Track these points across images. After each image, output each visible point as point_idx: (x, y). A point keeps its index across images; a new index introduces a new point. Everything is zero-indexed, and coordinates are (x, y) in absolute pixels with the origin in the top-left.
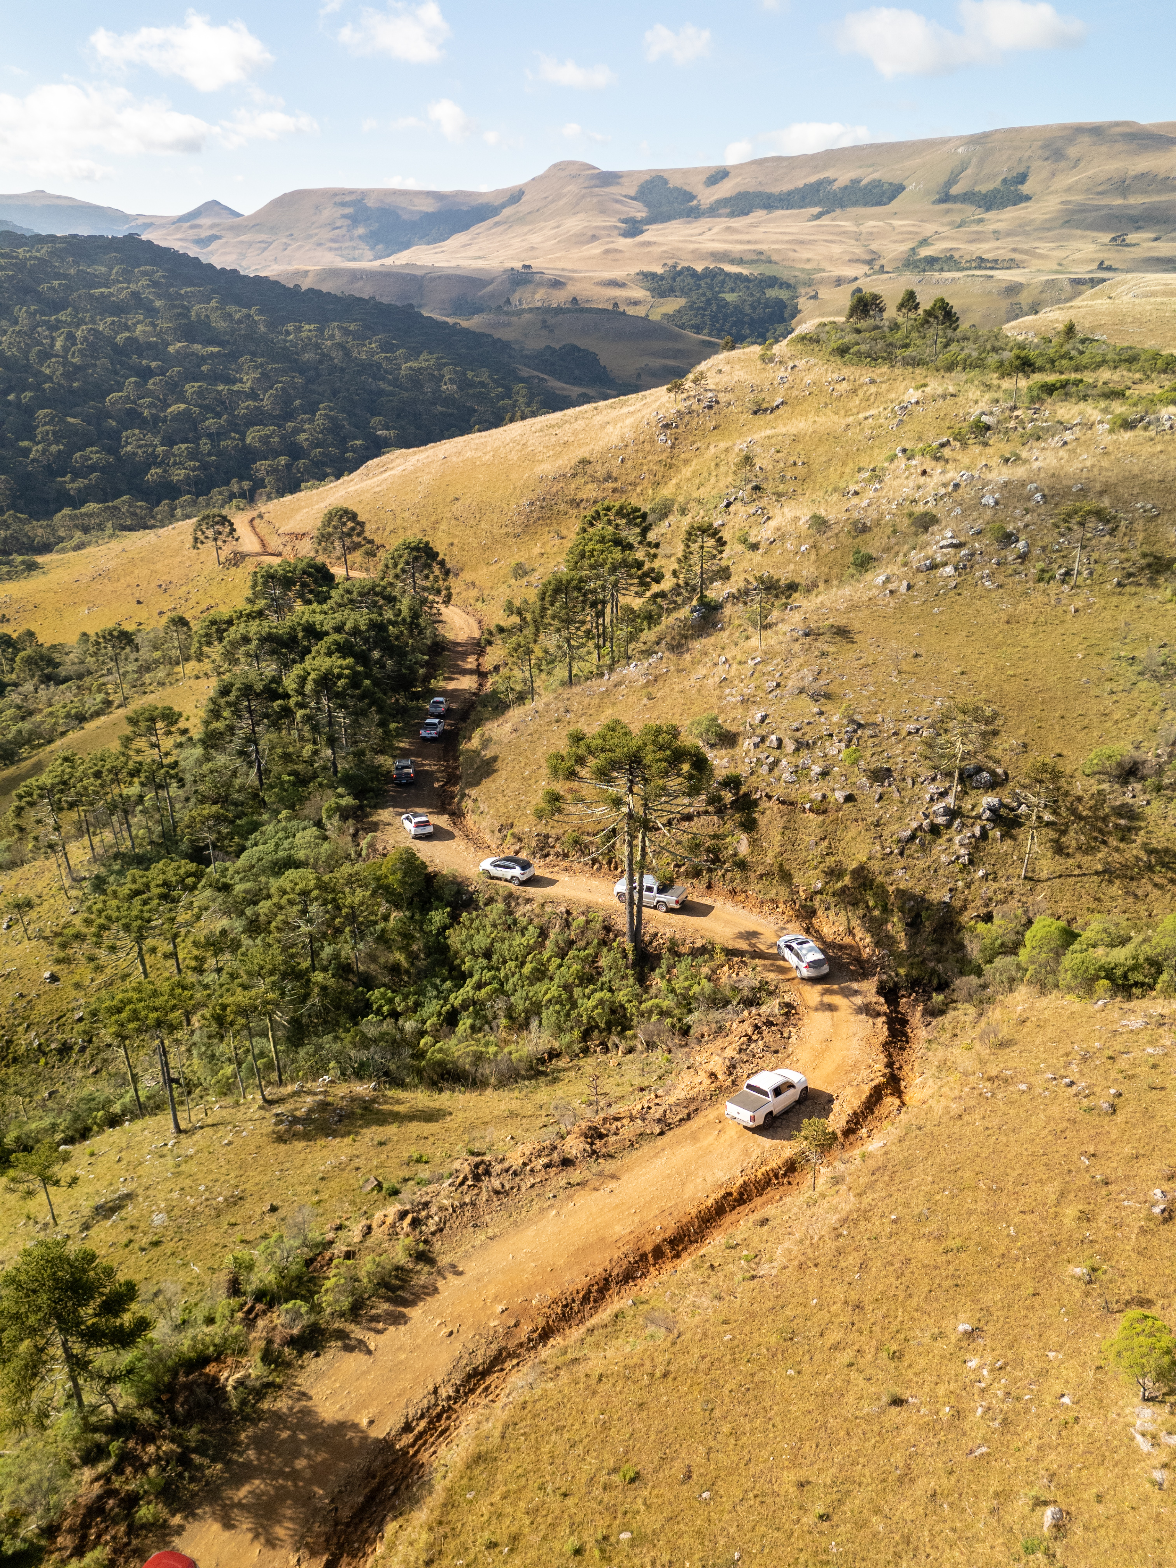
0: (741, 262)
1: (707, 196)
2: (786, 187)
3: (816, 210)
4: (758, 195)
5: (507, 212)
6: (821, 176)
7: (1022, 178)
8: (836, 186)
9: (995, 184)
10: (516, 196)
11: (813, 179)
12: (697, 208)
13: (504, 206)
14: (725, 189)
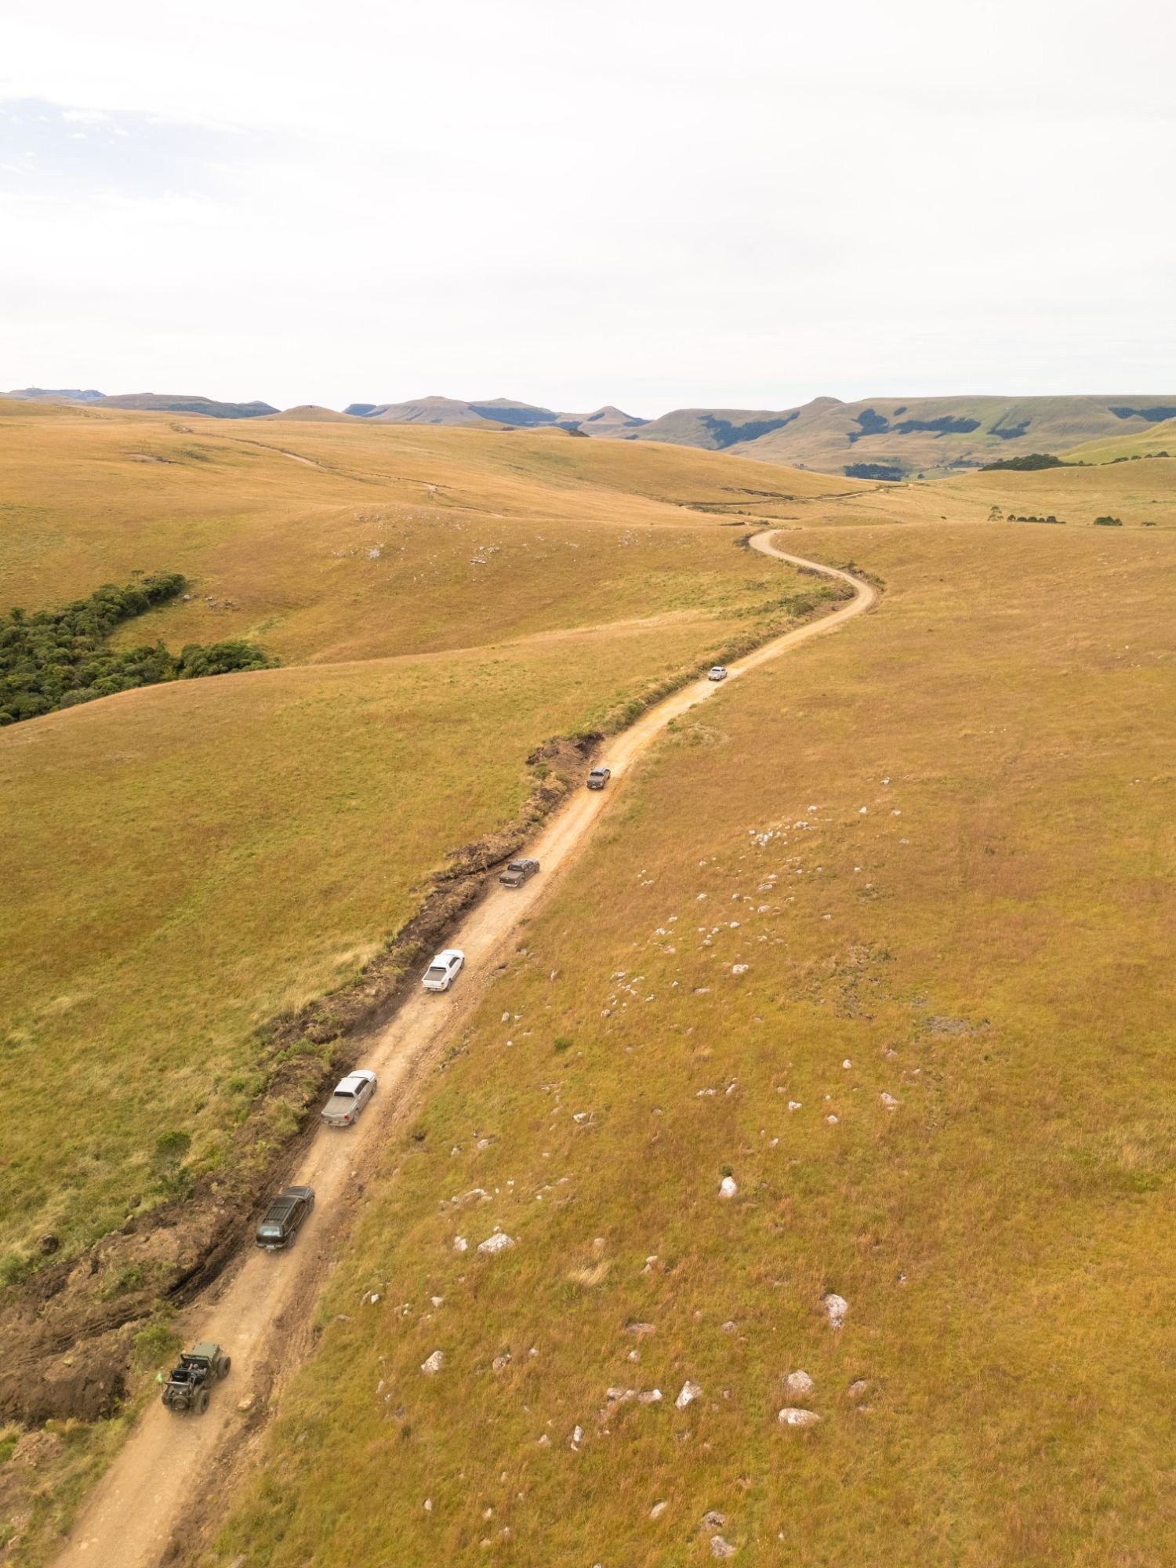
0: (887, 461)
1: (894, 421)
2: (931, 419)
3: (938, 433)
4: (917, 422)
5: (791, 423)
6: (948, 414)
7: (1027, 424)
8: (955, 420)
9: (1015, 427)
10: (794, 415)
11: (944, 416)
12: (887, 427)
13: (788, 420)
14: (903, 418)
